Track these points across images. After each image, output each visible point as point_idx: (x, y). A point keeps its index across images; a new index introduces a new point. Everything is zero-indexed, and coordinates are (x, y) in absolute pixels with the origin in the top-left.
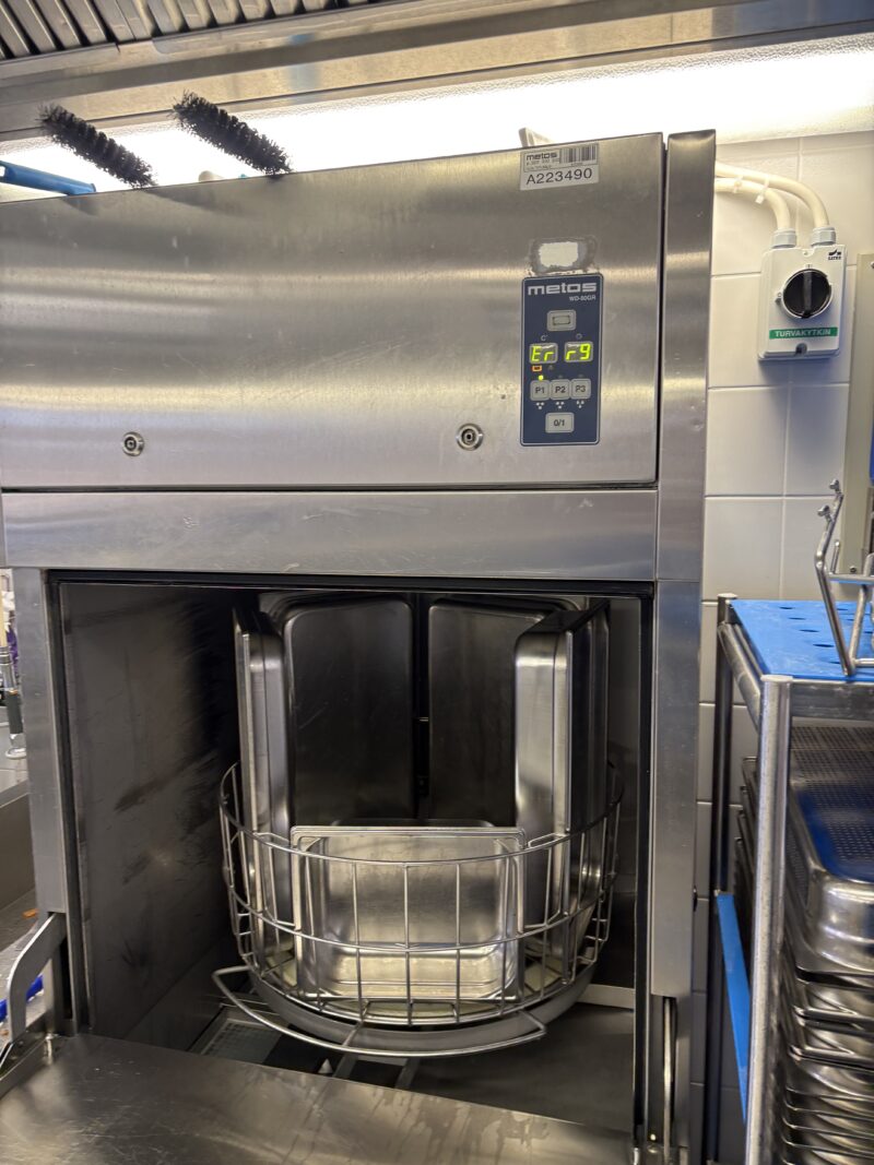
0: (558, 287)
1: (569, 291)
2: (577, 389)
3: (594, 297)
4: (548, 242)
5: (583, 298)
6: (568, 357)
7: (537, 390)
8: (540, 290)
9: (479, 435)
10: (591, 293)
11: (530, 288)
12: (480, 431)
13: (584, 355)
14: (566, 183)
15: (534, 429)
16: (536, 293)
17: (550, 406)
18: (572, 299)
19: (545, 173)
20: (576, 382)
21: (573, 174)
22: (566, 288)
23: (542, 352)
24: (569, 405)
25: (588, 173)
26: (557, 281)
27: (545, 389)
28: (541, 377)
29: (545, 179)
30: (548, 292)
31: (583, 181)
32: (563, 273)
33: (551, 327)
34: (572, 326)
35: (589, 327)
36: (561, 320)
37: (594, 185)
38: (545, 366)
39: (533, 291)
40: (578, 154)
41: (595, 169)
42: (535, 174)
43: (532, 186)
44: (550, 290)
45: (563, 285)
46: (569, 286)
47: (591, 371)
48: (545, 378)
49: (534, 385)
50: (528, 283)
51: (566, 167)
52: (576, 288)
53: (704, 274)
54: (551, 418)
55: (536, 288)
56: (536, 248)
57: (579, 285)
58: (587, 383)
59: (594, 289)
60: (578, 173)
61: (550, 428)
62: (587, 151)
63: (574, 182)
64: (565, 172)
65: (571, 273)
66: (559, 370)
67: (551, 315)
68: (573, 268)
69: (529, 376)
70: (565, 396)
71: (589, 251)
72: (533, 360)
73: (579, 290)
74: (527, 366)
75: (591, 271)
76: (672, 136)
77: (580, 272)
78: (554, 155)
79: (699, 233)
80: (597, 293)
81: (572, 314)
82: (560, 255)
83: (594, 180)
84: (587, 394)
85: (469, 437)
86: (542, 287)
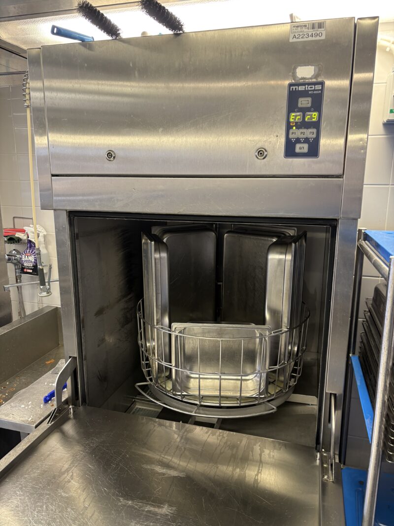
0: (304, 87)
1: (309, 89)
2: (310, 133)
3: (320, 92)
4: (301, 66)
5: (315, 92)
6: (306, 119)
7: (293, 133)
8: (296, 88)
9: (265, 153)
10: (319, 90)
11: (291, 88)
12: (266, 151)
13: (314, 118)
14: (310, 39)
15: (290, 151)
16: (294, 90)
17: (298, 141)
18: (310, 92)
19: (301, 34)
20: (310, 130)
21: (314, 35)
22: (308, 88)
23: (295, 117)
24: (306, 140)
25: (320, 35)
26: (304, 84)
27: (296, 133)
28: (294, 128)
29: (301, 36)
30: (299, 89)
31: (318, 38)
32: (307, 81)
33: (300, 105)
34: (309, 105)
35: (317, 105)
36: (305, 102)
37: (322, 40)
38: (296, 123)
39: (293, 89)
40: (316, 26)
41: (324, 33)
42: (296, 34)
43: (295, 40)
44: (301, 88)
45: (307, 86)
46: (309, 87)
47: (316, 125)
48: (296, 128)
49: (291, 131)
50: (290, 85)
51: (311, 31)
52: (312, 87)
53: (370, 84)
54: (298, 146)
55: (294, 87)
56: (295, 69)
57: (313, 86)
58: (315, 131)
59: (320, 88)
60: (316, 34)
61: (297, 150)
62: (321, 25)
63: (314, 38)
64: (310, 34)
65: (310, 80)
66: (303, 125)
67: (300, 100)
68: (311, 78)
69: (289, 127)
70: (305, 136)
71: (319, 70)
72: (291, 120)
73: (313, 88)
74: (288, 122)
75: (320, 80)
76: (358, 19)
77: (314, 80)
78: (305, 26)
79: (369, 64)
80: (322, 90)
81: (310, 99)
82: (305, 72)
83: (323, 37)
84: (314, 136)
85: (261, 154)
86: (297, 87)
